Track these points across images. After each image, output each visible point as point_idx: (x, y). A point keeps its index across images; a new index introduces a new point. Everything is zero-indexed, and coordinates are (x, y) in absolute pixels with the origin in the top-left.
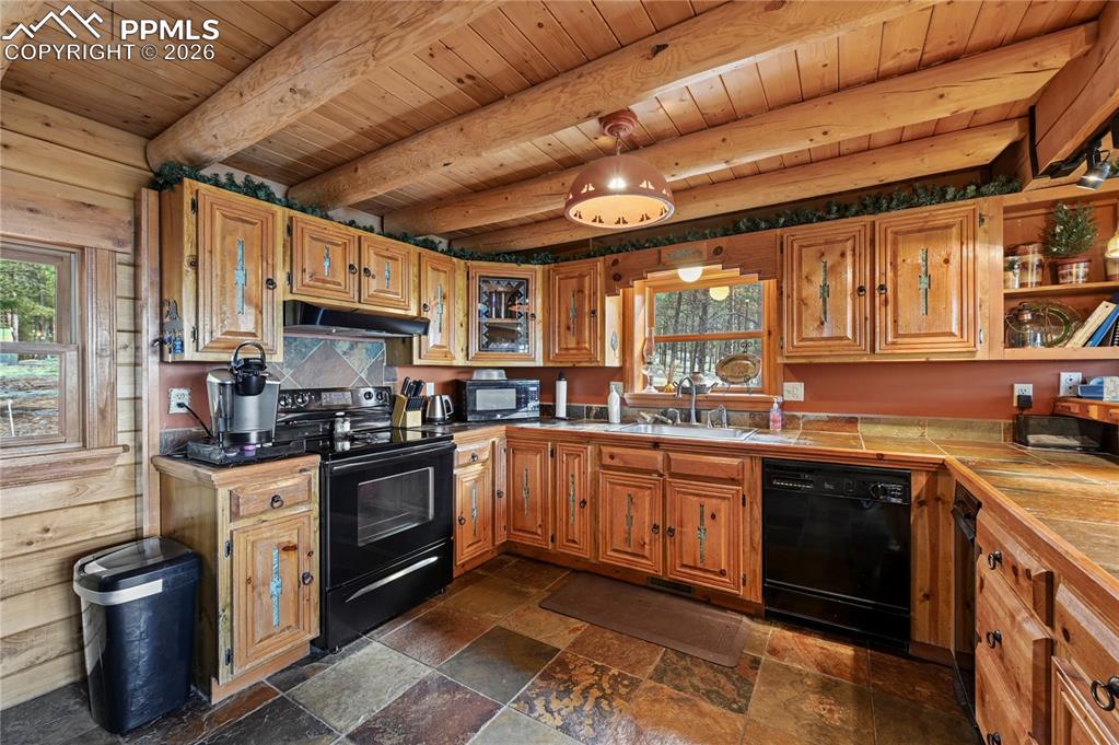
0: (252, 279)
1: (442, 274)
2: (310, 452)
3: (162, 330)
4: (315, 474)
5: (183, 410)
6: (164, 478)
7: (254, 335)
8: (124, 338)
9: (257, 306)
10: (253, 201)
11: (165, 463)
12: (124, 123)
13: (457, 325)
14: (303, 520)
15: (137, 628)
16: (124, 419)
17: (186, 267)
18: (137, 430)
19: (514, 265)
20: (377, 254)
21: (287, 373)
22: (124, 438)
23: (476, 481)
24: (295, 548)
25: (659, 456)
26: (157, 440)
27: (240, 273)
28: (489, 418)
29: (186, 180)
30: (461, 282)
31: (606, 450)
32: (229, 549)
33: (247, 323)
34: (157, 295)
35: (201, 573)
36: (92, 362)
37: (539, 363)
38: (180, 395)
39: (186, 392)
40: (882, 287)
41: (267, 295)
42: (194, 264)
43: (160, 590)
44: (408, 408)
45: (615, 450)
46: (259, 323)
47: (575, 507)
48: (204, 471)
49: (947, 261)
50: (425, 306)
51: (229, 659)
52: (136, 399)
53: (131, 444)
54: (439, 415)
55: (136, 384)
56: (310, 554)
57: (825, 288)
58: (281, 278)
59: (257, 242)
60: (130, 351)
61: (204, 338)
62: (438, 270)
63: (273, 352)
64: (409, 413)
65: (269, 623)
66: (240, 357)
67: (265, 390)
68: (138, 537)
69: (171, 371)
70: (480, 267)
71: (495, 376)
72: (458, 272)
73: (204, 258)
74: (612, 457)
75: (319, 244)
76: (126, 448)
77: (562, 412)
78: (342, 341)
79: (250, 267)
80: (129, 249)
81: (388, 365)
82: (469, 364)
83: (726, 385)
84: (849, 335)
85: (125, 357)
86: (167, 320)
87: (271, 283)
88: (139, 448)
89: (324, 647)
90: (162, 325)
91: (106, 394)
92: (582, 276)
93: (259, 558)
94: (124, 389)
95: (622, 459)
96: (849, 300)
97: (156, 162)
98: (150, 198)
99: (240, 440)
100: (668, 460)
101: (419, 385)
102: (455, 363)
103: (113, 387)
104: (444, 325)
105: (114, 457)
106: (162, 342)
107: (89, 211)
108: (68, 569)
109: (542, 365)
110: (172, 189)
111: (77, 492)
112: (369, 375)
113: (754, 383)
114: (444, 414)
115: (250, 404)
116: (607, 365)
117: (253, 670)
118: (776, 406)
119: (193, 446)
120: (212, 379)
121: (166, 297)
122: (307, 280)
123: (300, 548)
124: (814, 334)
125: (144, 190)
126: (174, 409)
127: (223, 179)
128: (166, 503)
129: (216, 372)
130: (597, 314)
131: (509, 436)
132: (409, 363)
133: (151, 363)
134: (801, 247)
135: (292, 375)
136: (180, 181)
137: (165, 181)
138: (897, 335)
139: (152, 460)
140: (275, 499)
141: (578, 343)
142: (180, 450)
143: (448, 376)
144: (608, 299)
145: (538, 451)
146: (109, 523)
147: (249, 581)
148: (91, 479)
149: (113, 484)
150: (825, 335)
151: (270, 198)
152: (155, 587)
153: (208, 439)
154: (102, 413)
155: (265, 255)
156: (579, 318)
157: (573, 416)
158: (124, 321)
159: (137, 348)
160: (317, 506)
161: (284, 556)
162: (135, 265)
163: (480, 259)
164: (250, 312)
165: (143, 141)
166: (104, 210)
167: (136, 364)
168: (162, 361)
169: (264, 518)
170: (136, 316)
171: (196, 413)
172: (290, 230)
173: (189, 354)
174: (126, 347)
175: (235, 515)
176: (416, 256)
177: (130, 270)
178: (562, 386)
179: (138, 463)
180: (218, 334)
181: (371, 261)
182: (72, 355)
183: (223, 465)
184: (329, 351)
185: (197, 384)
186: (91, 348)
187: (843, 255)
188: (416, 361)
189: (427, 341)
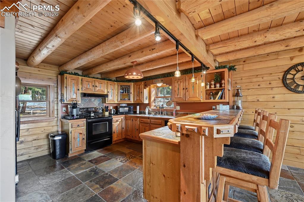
0: (75, 89)
1: (112, 86)
2: (84, 118)
3: (61, 98)
4: (85, 122)
5: (65, 111)
6: (62, 122)
7: (76, 99)
8: (56, 99)
9: (76, 94)
10: (76, 76)
11: (62, 120)
12: (56, 65)
13: (116, 95)
14: (83, 129)
15: (58, 144)
16: (56, 113)
17: (65, 88)
18: (58, 114)
19: (127, 83)
20: (98, 83)
21: (82, 105)
22: (56, 116)
23: (118, 125)
24: (82, 134)
25: (149, 120)
26: (61, 116)
27: (73, 88)
28: (122, 113)
29: (65, 74)
30: (116, 86)
31: (141, 119)
32: (71, 133)
33: (74, 97)
34: (60, 92)
35: (67, 137)
36: (51, 103)
37: (133, 102)
38: (64, 109)
39: (65, 108)
40: (187, 88)
41: (78, 91)
42: (66, 88)
43: (61, 138)
44: (105, 111)
45: (142, 119)
46: (76, 96)
47: (136, 130)
48: (67, 120)
49: (196, 84)
50: (108, 92)
51: (71, 150)
52: (57, 109)
53: (57, 117)
54: (112, 113)
55: (57, 107)
56: (84, 135)
57: (178, 88)
58: (80, 89)
59: (76, 83)
60: (57, 101)
61: (68, 100)
62: (111, 85)
63: (79, 101)
64: (106, 112)
65: (77, 145)
66: (73, 102)
67: (77, 108)
68: (58, 131)
69: (63, 105)
70: (121, 84)
71: (124, 105)
72: (116, 85)
73: (68, 87)
74: (142, 120)
75: (87, 82)
76: (56, 117)
77: (138, 112)
78: (93, 99)
79: (75, 87)
80: (56, 85)
81: (102, 103)
82: (118, 103)
83: (167, 107)
84: (182, 97)
85: (56, 102)
86: (62, 96)
87: (78, 90)
88: (58, 117)
89: (87, 151)
90: (61, 97)
91: (53, 108)
92: (140, 85)
93: (76, 135)
94: (56, 108)
95: (143, 121)
96: (182, 91)
97: (60, 70)
98: (59, 76)
99: (73, 116)
100: (150, 121)
101: (108, 107)
102: (115, 103)
103: (54, 107)
104: (113, 95)
105: (54, 119)
106: (61, 100)
107: (50, 79)
108: (48, 135)
109: (133, 103)
110: (63, 75)
111: (49, 124)
112: (98, 105)
113: (171, 106)
114: (113, 112)
115: (75, 110)
116: (144, 103)
117: (75, 153)
118: (174, 111)
119: (66, 117)
120: (69, 106)
121: (62, 93)
122: (85, 89)
123: (83, 134)
124: (177, 97)
125: (59, 75)
126: (63, 111)
127: (71, 73)
128: (62, 127)
129: (70, 105)
130: (142, 93)
131: (125, 117)
132: (105, 103)
133: (60, 104)
134: (175, 80)
135: (84, 105)
136: (64, 74)
137: (62, 74)
138: (189, 97)
139: (60, 119)
140: (78, 125)
141: (139, 98)
142: (64, 118)
143: (115, 105)
144: (144, 90)
145: (130, 120)
146: (53, 129)
147: (74, 138)
148: (51, 122)
149: (54, 123)
150: (178, 97)
151: (79, 75)
152: (60, 138)
153: (68, 116)
154: (52, 111)
155: (78, 85)
156: (139, 93)
157: (140, 113)
158: (56, 97)
159: (58, 101)
160: (85, 127)
161: (80, 135)
162: (57, 87)
163: (120, 82)
164: (75, 95)
165: (58, 67)
166: (53, 79)
167: (57, 104)
168: (61, 103)
169: (76, 128)
170: (57, 96)
171: (67, 112)
172: (82, 80)
173: (65, 102)
174: (56, 101)
175: (72, 127)
176: (106, 82)
177: (56, 88)
178: (138, 107)
179: (58, 120)
180: (70, 99)
181: (97, 84)
182: (48, 102)
183: (70, 119)
184: (90, 100)
185: (67, 107)
186: (51, 101)
187: (181, 82)
188: (107, 102)
189: (109, 99)
